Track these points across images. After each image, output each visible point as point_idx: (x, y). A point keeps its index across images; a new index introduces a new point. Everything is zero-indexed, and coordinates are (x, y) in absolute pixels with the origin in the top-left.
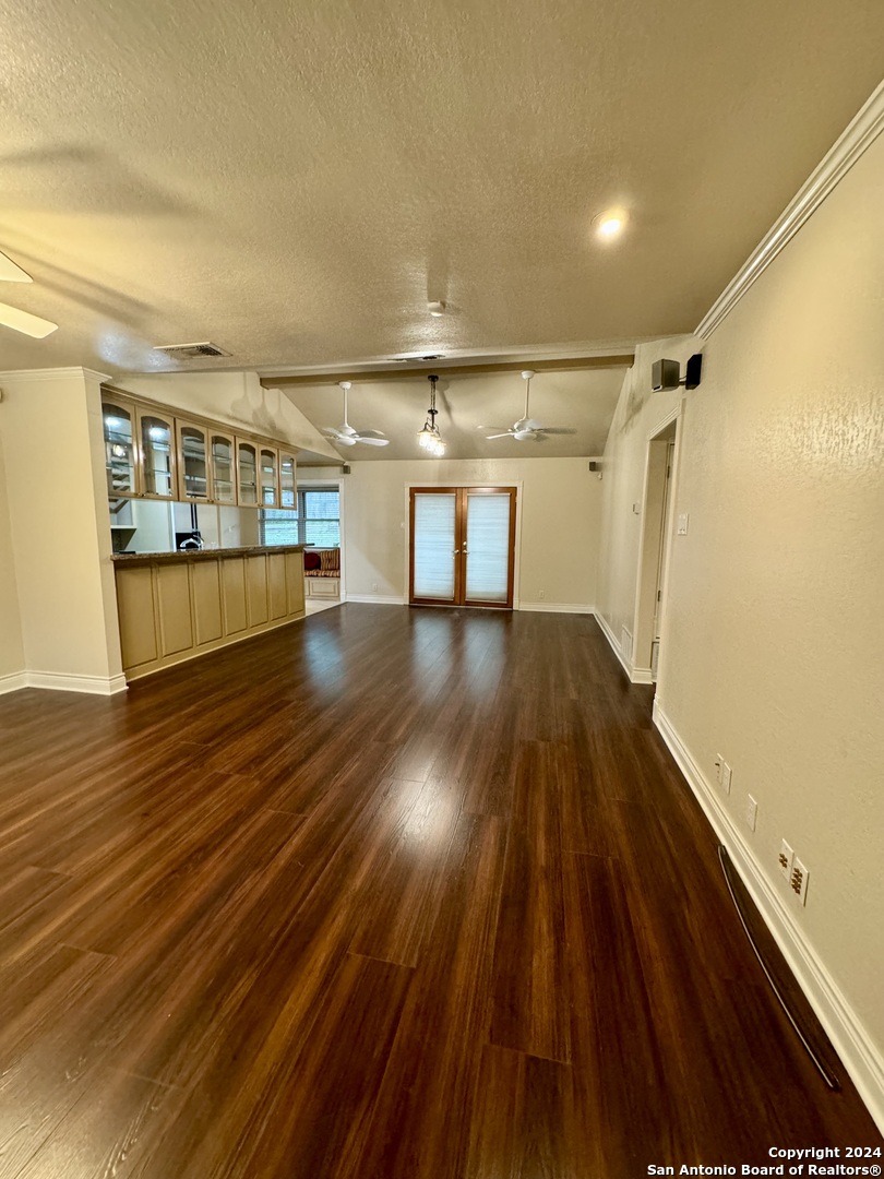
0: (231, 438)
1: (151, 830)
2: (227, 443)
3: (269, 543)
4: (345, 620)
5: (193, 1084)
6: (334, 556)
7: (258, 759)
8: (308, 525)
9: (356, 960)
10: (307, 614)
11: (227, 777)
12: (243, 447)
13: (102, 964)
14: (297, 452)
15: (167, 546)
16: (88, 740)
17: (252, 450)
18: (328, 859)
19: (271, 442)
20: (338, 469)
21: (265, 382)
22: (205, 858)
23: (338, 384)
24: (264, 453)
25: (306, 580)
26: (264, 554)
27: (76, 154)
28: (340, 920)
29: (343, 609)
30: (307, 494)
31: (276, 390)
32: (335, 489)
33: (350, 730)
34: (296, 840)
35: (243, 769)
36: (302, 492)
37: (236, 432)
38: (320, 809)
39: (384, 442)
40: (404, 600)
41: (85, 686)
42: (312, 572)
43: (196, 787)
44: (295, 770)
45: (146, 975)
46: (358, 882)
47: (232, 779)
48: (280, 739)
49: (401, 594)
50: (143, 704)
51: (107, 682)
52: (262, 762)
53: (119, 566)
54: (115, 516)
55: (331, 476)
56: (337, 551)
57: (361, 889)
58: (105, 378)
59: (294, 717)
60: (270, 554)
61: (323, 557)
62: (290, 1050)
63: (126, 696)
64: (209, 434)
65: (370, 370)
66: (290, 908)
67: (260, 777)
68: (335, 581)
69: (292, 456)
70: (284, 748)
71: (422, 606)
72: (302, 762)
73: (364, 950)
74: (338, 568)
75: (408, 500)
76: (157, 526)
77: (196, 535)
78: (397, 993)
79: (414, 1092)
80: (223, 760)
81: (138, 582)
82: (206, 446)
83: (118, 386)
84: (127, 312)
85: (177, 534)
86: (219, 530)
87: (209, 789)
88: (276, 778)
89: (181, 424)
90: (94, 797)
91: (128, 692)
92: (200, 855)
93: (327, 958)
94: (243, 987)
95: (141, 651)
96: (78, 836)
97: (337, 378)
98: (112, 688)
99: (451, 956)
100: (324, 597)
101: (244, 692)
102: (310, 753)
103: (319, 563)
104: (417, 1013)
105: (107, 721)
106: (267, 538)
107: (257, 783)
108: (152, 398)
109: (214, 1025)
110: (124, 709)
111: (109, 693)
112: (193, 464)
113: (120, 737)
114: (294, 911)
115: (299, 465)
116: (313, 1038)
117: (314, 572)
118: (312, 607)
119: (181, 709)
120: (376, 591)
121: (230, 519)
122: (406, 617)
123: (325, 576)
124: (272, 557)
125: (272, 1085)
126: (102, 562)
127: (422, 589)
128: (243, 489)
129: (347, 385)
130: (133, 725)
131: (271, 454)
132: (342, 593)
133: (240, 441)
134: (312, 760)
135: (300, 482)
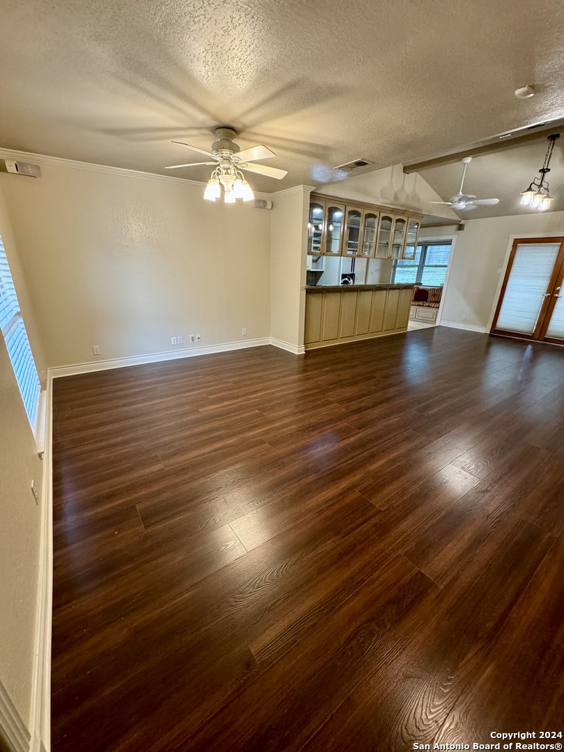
0: (376, 213)
1: (296, 413)
2: (374, 216)
3: (396, 282)
4: (436, 336)
5: (285, 496)
6: (437, 292)
7: (349, 400)
8: (425, 269)
9: (357, 494)
10: (408, 330)
11: (332, 403)
12: (384, 218)
13: (270, 449)
14: (423, 217)
15: (336, 281)
16: (284, 371)
17: (390, 219)
18: (362, 453)
19: (404, 212)
20: (455, 227)
21: (407, 169)
22: (312, 430)
23: (460, 160)
24: (398, 221)
25: (413, 308)
26: (386, 289)
27: (292, 86)
28: (358, 477)
29: (436, 330)
30: (429, 248)
31: (415, 173)
32: (448, 243)
33: (403, 400)
34: (352, 439)
35: (340, 402)
36: (425, 246)
37: (380, 209)
38: (369, 431)
39: (496, 201)
40: (486, 330)
41: (283, 346)
42: (420, 303)
43: (319, 402)
44: (365, 410)
45: (282, 458)
46: (373, 467)
47: (334, 404)
48: (364, 394)
49: (485, 325)
50: (310, 361)
51: (296, 348)
52: (350, 402)
53: (309, 292)
54: (315, 264)
55: (449, 233)
56: (441, 289)
57: (372, 470)
58: (312, 189)
59: (375, 385)
60: (390, 289)
61: (430, 293)
62: (319, 506)
63: (303, 357)
64: (364, 212)
65: (487, 144)
66: (338, 463)
67: (346, 408)
68: (434, 310)
69: (418, 221)
70: (364, 399)
71: (500, 336)
72: (369, 408)
73: (363, 492)
74: (438, 302)
75: (510, 249)
76: (334, 270)
77: (352, 276)
78: (370, 514)
79: (359, 547)
80: (332, 396)
81: (316, 300)
82: (362, 219)
83: (319, 192)
84: (320, 153)
85: (343, 275)
86: (367, 273)
87: (323, 405)
88: (354, 411)
89: (349, 208)
90: (281, 393)
91: (305, 355)
92: (311, 429)
93: (345, 487)
94: (311, 478)
95: (314, 336)
96: (274, 405)
97: (460, 156)
98: (299, 352)
99: (405, 516)
100: (425, 321)
101: (354, 367)
102: (375, 405)
103: (426, 297)
104: (375, 525)
105: (295, 365)
106: (396, 279)
107: (344, 410)
108: (334, 195)
109: (297, 484)
110: (302, 362)
111: (297, 354)
112: (353, 233)
113: (299, 372)
114: (339, 465)
115: (423, 226)
116: (329, 507)
117: (421, 303)
118: (412, 326)
119: (323, 367)
120: (465, 321)
121: (375, 265)
122: (485, 341)
123: (429, 306)
124: (391, 291)
125: (310, 511)
126: (301, 290)
127: (505, 322)
128: (380, 247)
129: (468, 160)
130: (305, 369)
131: (402, 221)
132: (438, 319)
133: (383, 215)
134: (374, 408)
135: (420, 240)
